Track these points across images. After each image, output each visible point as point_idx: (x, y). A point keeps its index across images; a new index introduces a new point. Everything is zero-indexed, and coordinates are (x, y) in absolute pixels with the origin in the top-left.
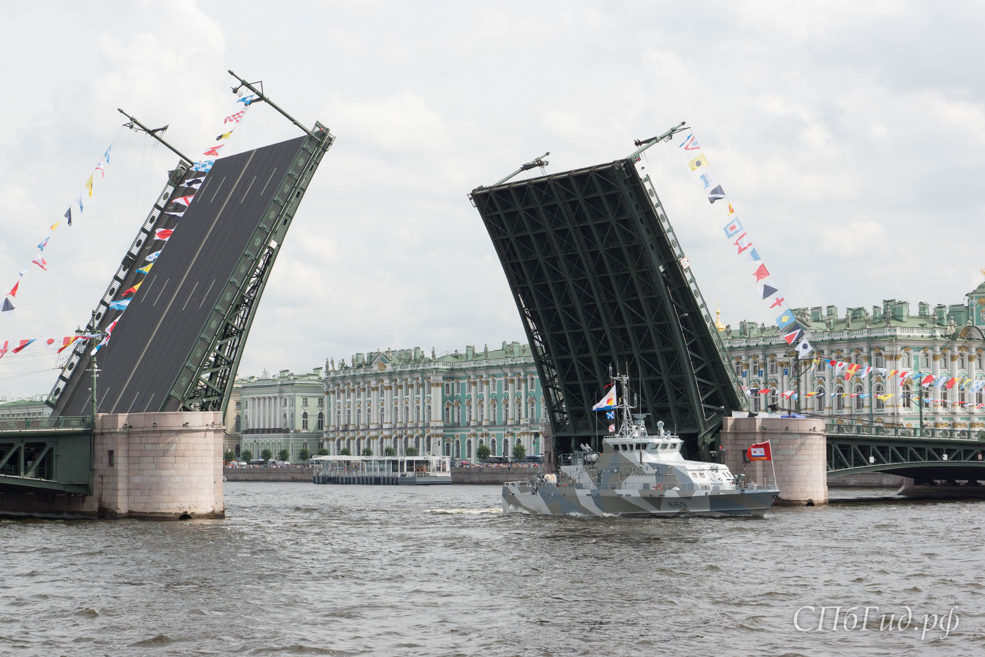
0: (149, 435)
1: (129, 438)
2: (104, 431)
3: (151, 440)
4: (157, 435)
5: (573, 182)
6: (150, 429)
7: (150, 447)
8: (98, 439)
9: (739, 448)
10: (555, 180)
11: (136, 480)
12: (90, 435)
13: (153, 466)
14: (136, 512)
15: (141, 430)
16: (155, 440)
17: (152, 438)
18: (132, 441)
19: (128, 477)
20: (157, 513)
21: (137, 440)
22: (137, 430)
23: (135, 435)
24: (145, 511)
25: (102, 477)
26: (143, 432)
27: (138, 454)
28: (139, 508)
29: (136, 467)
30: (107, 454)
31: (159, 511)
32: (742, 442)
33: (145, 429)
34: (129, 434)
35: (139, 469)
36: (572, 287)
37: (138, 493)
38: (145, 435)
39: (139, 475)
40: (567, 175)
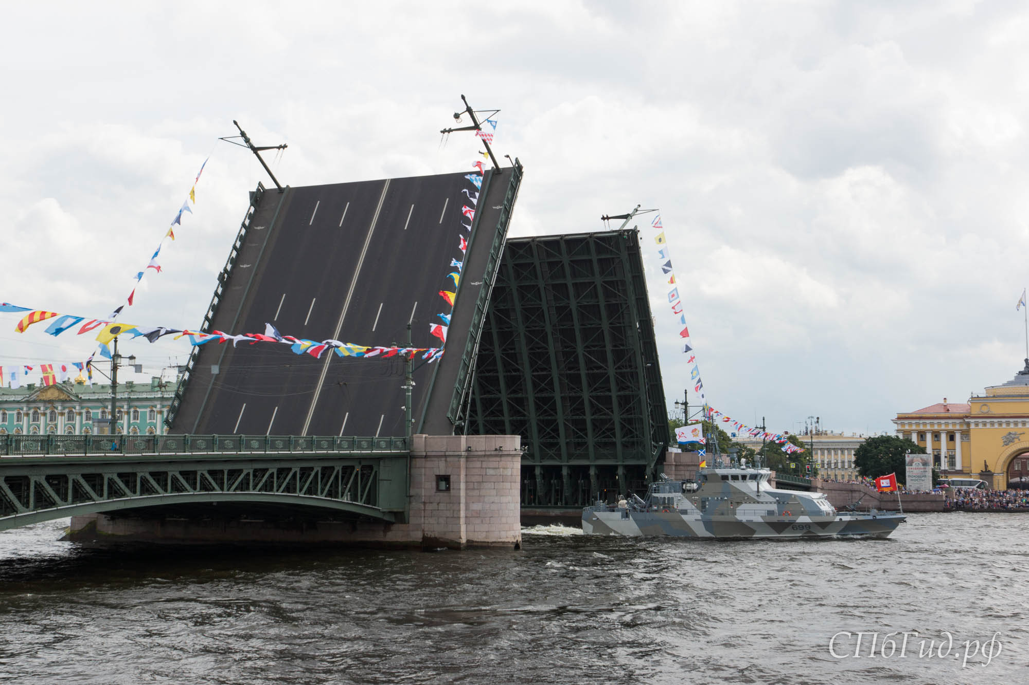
0: (491, 459)
1: (467, 461)
2: (429, 454)
3: (492, 465)
4: (498, 459)
5: (563, 245)
6: (493, 453)
7: (491, 472)
8: (418, 463)
9: (679, 477)
10: (540, 242)
11: (476, 507)
12: (408, 459)
13: (494, 492)
14: (476, 542)
15: (483, 453)
16: (495, 465)
17: (493, 462)
18: (471, 465)
19: (467, 504)
20: (499, 542)
21: (478, 464)
22: (480, 453)
23: (474, 459)
24: (486, 540)
25: (425, 503)
26: (485, 456)
27: (479, 479)
28: (480, 537)
29: (476, 493)
30: (434, 478)
31: (500, 540)
32: (682, 473)
33: (488, 453)
34: (467, 457)
35: (480, 496)
36: (522, 335)
37: (478, 521)
38: (486, 459)
39: (479, 502)
40: (558, 238)
